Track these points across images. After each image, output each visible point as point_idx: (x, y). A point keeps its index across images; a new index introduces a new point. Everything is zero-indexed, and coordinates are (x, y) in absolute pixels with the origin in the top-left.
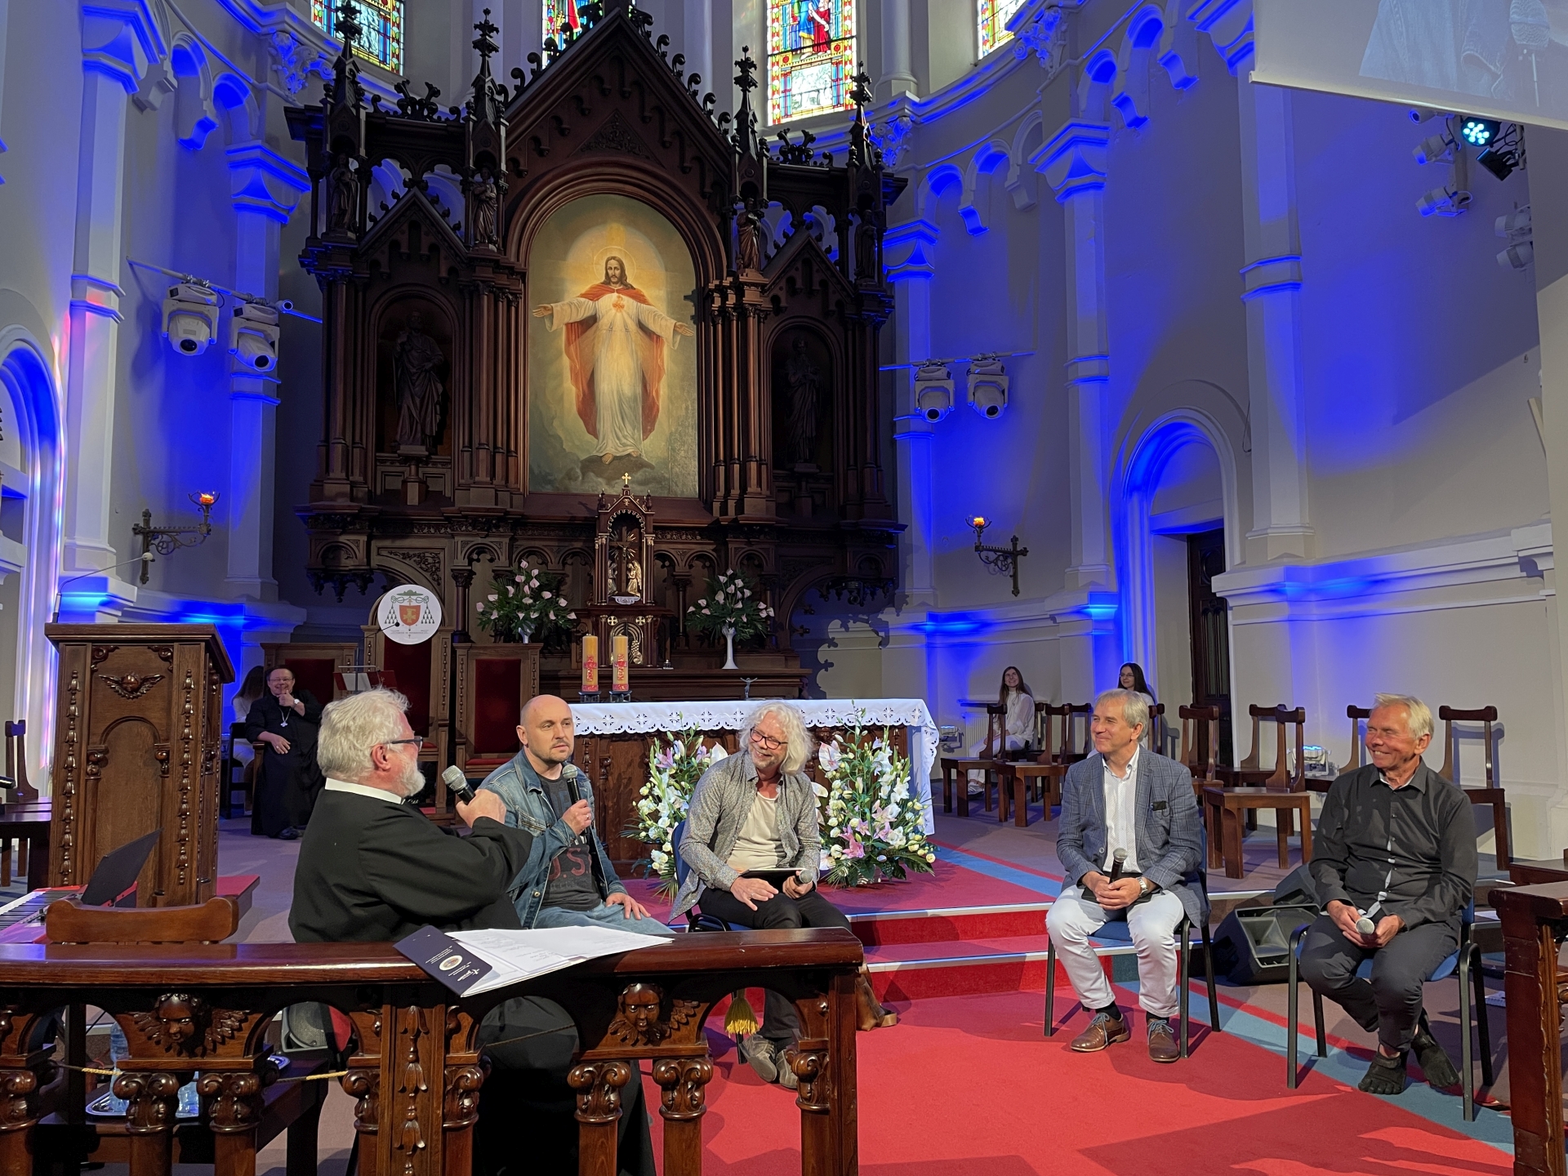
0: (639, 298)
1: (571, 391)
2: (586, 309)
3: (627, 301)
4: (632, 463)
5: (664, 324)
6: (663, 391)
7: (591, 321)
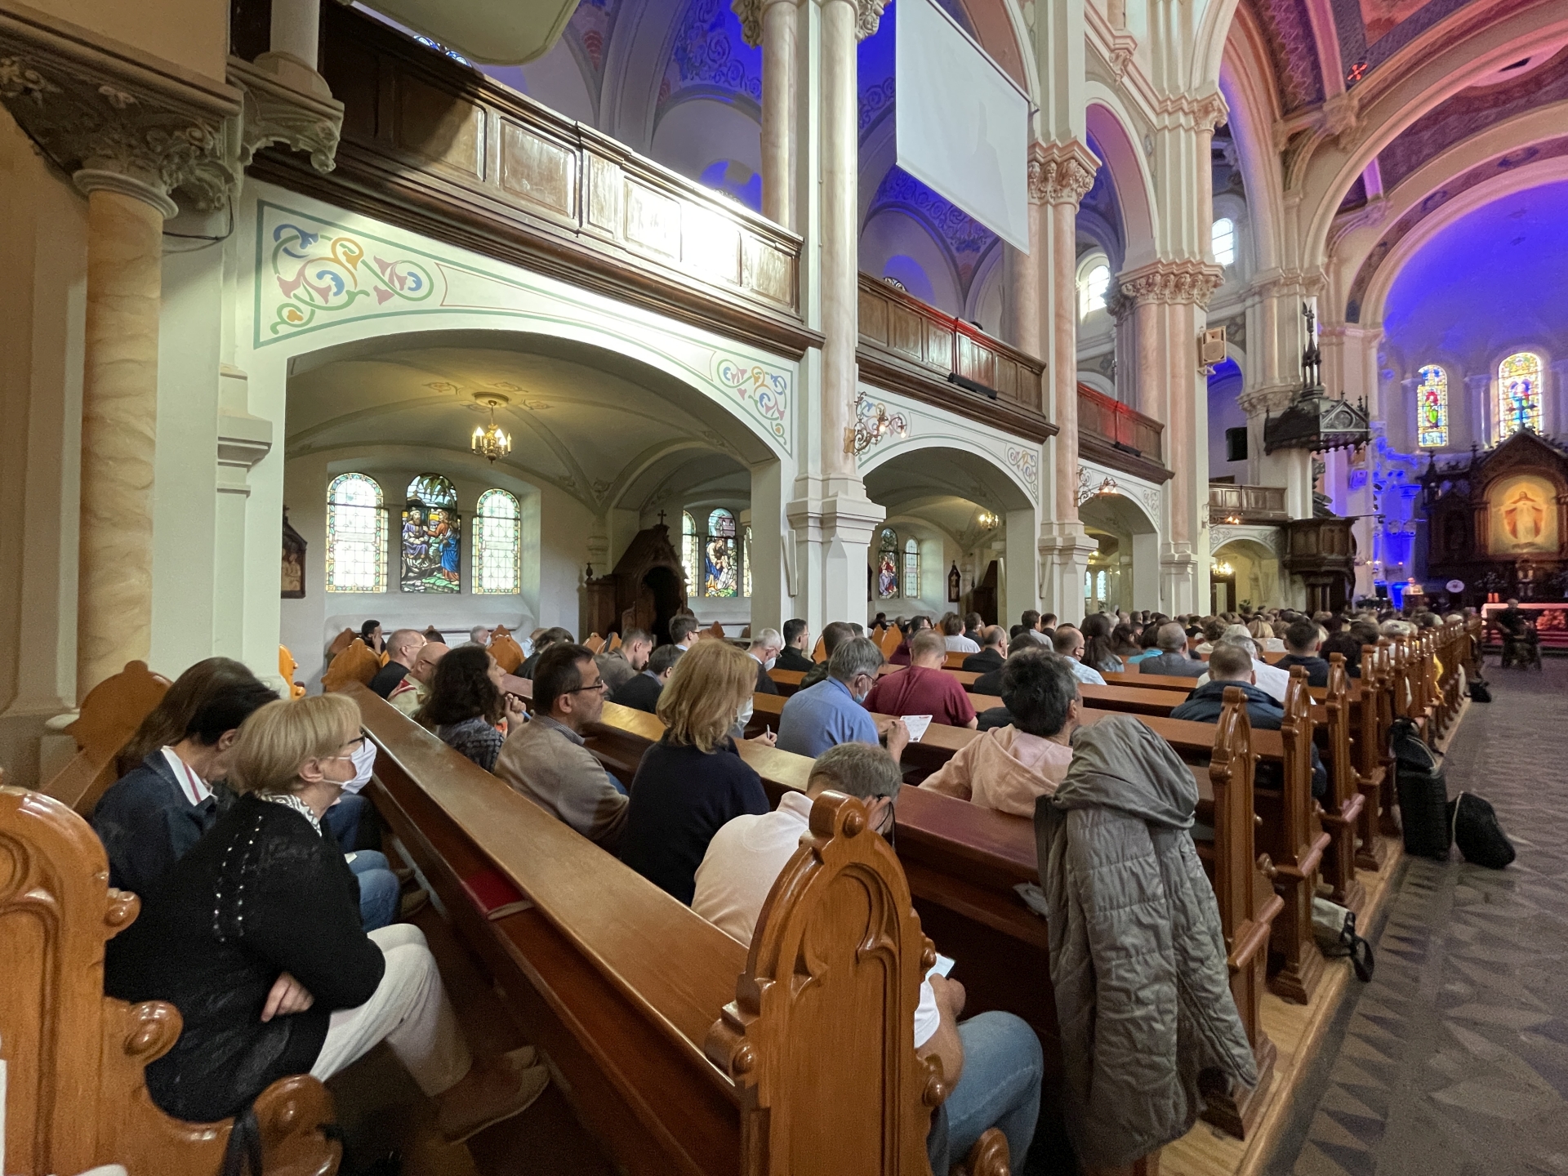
0: (1532, 501)
1: (1507, 528)
2: (1513, 506)
3: (1529, 503)
4: (1531, 545)
5: (1544, 507)
6: (1543, 525)
7: (1514, 510)
